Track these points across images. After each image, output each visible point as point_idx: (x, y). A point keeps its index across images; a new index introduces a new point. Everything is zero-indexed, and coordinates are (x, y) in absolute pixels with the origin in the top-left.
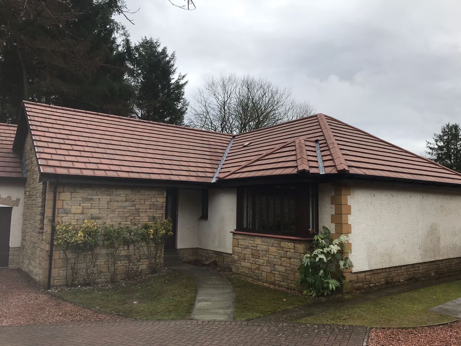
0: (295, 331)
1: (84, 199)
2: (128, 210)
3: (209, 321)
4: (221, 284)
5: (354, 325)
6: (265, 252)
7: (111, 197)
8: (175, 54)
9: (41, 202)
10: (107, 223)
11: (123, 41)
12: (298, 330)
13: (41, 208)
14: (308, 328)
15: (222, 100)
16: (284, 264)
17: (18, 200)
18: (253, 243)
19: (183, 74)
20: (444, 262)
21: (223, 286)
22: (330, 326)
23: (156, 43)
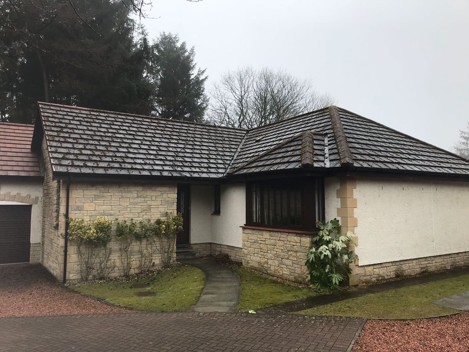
0: (291, 322)
1: (96, 196)
2: (140, 207)
3: (211, 313)
4: (230, 278)
5: (352, 316)
6: (273, 246)
7: (123, 194)
8: (194, 49)
9: (56, 200)
10: (119, 219)
11: (141, 39)
12: (295, 321)
13: (56, 206)
14: (305, 319)
15: (240, 95)
16: (291, 258)
17: (37, 198)
18: (262, 237)
19: (202, 69)
20: (460, 255)
21: (231, 280)
22: (328, 318)
23: (174, 38)
